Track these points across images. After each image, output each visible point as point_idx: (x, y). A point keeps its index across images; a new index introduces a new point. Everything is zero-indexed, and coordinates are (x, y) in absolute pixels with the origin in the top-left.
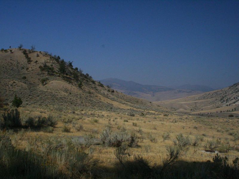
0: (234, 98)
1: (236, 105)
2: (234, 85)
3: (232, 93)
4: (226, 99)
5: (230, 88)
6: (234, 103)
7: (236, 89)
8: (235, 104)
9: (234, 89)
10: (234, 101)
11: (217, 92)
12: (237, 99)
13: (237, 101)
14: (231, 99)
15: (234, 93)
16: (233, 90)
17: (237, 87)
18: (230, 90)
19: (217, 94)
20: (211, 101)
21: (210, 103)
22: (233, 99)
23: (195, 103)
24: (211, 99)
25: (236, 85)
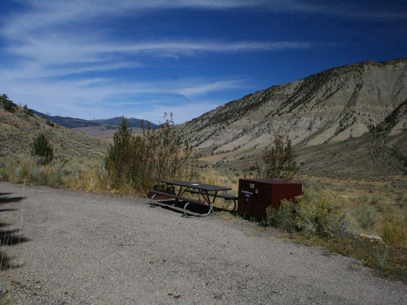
0: (196, 139)
1: (200, 149)
2: (193, 120)
3: (191, 132)
4: (185, 139)
5: (187, 124)
6: (197, 145)
7: (196, 127)
8: (198, 148)
9: (193, 126)
10: (196, 143)
12: (200, 140)
13: (200, 143)
14: (191, 141)
15: (195, 132)
16: (191, 128)
18: (188, 127)
25: (195, 120)
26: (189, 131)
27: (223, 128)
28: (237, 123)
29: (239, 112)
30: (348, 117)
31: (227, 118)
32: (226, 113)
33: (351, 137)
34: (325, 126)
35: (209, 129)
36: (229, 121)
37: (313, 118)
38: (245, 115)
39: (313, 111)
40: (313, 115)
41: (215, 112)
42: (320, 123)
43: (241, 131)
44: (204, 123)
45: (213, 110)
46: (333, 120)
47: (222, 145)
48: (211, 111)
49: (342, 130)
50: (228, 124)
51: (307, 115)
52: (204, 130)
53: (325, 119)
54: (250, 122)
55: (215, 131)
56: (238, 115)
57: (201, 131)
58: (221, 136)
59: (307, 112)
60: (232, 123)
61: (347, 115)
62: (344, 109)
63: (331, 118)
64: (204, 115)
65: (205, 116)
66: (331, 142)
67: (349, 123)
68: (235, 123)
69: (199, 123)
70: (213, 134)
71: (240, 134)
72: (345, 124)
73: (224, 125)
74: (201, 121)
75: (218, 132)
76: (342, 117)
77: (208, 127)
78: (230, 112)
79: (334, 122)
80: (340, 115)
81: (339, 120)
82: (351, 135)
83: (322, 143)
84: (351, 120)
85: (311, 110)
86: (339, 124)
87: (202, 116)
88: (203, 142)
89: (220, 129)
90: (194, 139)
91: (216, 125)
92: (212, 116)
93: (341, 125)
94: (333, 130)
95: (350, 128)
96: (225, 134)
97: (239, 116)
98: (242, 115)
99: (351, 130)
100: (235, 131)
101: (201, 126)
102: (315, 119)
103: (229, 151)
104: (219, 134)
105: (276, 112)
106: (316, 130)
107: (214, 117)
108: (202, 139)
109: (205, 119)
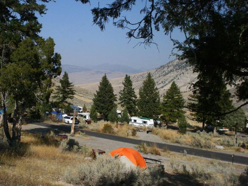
0: (162, 82)
1: (164, 90)
2: (161, 67)
3: (159, 77)
5: (157, 70)
6: (162, 87)
7: (163, 72)
8: (163, 89)
9: (161, 72)
10: (162, 85)
11: (143, 75)
12: (165, 83)
13: (165, 85)
14: (158, 83)
15: (162, 77)
17: (164, 69)
18: (157, 72)
19: (143, 77)
20: (137, 85)
21: (136, 87)
22: (160, 83)
23: (120, 87)
24: (137, 83)
25: (163, 67)
26: (158, 75)
27: (183, 73)
31: (186, 66)
35: (172, 75)
41: (178, 61)
44: (169, 69)
47: (182, 87)
50: (187, 71)
52: (169, 75)
55: (177, 76)
57: (166, 76)
58: (181, 79)
64: (169, 63)
65: (171, 64)
69: (166, 69)
70: (175, 78)
73: (184, 71)
74: (167, 68)
75: (178, 76)
77: (171, 73)
87: (168, 64)
88: (167, 84)
89: (181, 74)
90: (160, 82)
91: (177, 71)
92: (176, 63)
96: (185, 78)
101: (167, 72)
103: (186, 92)
104: (179, 79)
107: (177, 65)
108: (167, 82)
109: (170, 66)
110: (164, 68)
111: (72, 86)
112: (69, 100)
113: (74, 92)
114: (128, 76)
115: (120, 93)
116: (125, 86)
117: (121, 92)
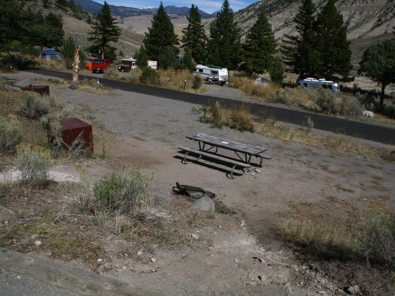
7: (242, 17)
9: (240, 17)
17: (243, 14)
28: (280, 16)
29: (283, 5)
30: (388, 12)
31: (271, 10)
32: (271, 5)
33: (386, 33)
34: (364, 21)
35: (253, 21)
36: (272, 13)
37: (353, 13)
38: (288, 8)
39: (354, 5)
40: (354, 8)
41: (261, 3)
42: (359, 18)
43: (283, 23)
44: (250, 14)
45: (259, 2)
46: (373, 14)
48: (258, 2)
49: (378, 25)
50: (271, 17)
51: (347, 9)
52: (248, 22)
53: (365, 13)
54: (292, 15)
56: (281, 7)
57: (245, 22)
59: (348, 6)
60: (275, 15)
61: (388, 9)
62: (387, 3)
63: (371, 13)
64: (250, 6)
65: (251, 8)
66: (365, 37)
67: (388, 18)
68: (278, 15)
69: (245, 14)
71: (281, 26)
72: (383, 19)
76: (382, 12)
77: (252, 19)
78: (275, 4)
79: (373, 17)
80: (381, 10)
81: (378, 15)
82: (386, 31)
83: (357, 37)
84: (391, 14)
85: (353, 4)
86: (377, 19)
87: (248, 7)
88: (246, 33)
92: (258, 7)
93: (379, 20)
94: (370, 25)
95: (387, 23)
97: (282, 9)
98: (286, 7)
99: (388, 25)
100: (277, 23)
101: (246, 17)
102: (355, 13)
105: (318, 5)
106: (354, 24)
107: (259, 9)
108: (246, 31)
109: (251, 11)
110: (243, 12)
111: (115, 23)
112: (111, 44)
113: (119, 31)
114: (195, 7)
115: (183, 32)
116: (190, 21)
117: (185, 31)
